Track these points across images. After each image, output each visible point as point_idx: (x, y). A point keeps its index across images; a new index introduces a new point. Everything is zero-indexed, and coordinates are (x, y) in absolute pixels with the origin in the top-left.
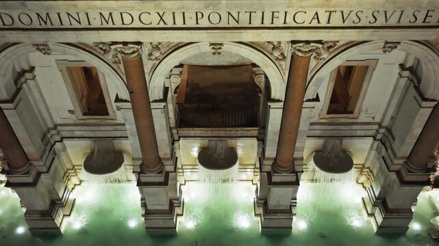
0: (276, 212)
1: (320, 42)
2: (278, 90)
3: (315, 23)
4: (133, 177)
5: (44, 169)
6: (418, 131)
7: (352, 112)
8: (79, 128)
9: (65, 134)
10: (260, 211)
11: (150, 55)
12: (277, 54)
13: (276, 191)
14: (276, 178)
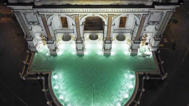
0: (107, 50)
1: (113, 15)
2: (106, 23)
3: (112, 11)
4: (75, 42)
5: (55, 40)
6: (137, 32)
7: (125, 27)
8: (61, 30)
9: (57, 32)
10: (103, 50)
11: (80, 16)
12: (105, 16)
13: (106, 45)
14: (106, 42)
